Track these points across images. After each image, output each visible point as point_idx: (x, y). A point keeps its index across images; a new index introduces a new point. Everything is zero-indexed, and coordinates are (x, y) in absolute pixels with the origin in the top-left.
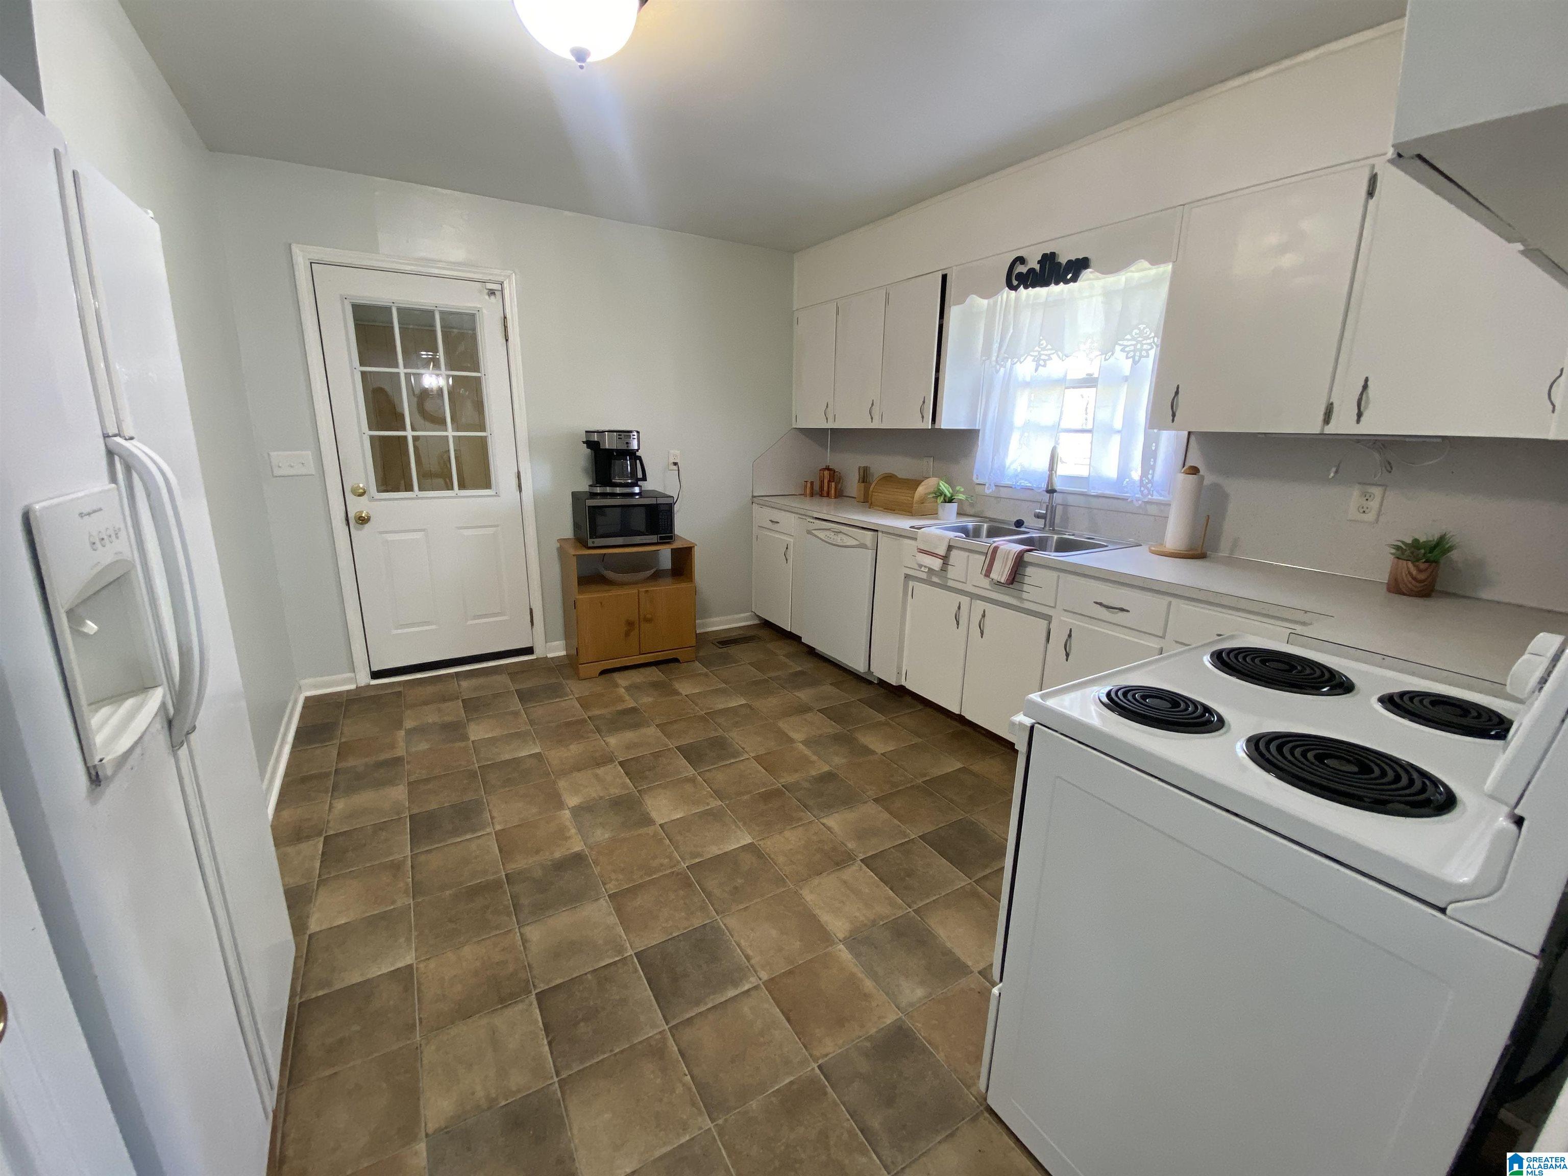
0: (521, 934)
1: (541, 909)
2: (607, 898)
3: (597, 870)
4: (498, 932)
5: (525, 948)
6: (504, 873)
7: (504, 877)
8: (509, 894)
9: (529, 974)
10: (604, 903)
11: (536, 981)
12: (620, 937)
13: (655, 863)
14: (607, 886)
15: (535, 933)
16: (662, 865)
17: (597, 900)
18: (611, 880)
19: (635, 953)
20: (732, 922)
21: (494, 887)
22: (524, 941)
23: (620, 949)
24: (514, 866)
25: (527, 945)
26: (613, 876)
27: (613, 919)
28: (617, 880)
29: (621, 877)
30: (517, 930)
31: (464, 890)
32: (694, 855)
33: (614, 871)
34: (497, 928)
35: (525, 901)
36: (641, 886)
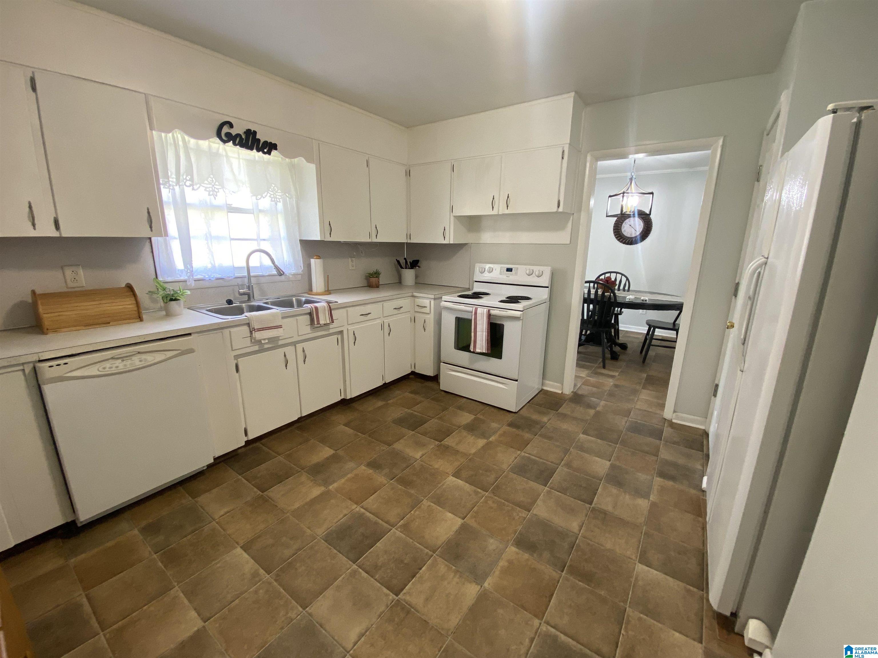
0: (580, 531)
1: (562, 534)
2: (531, 512)
3: (520, 528)
4: (590, 542)
5: (583, 524)
6: (563, 574)
7: (564, 572)
8: (571, 557)
9: (589, 513)
10: (535, 511)
11: (588, 509)
12: (544, 495)
13: (495, 506)
14: (525, 516)
15: (574, 526)
16: (493, 502)
17: (536, 515)
18: (520, 517)
19: (546, 487)
20: (505, 466)
21: (574, 571)
22: (581, 527)
23: (549, 492)
24: (554, 573)
25: (581, 524)
26: (517, 517)
27: (539, 502)
28: (518, 515)
29: (515, 514)
30: (580, 535)
31: (593, 585)
32: (476, 493)
33: (514, 519)
34: (589, 544)
35: (566, 545)
36: (513, 503)
